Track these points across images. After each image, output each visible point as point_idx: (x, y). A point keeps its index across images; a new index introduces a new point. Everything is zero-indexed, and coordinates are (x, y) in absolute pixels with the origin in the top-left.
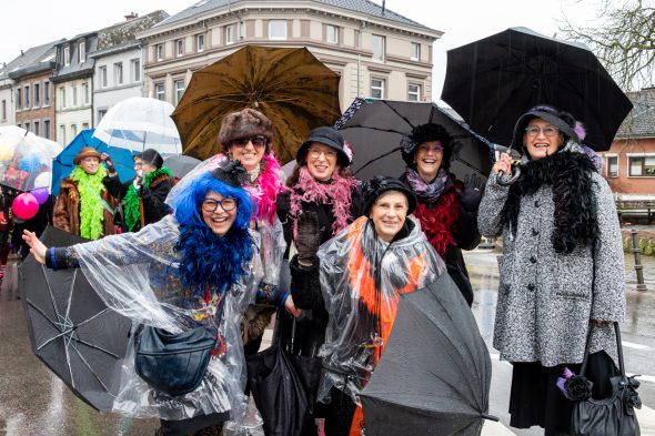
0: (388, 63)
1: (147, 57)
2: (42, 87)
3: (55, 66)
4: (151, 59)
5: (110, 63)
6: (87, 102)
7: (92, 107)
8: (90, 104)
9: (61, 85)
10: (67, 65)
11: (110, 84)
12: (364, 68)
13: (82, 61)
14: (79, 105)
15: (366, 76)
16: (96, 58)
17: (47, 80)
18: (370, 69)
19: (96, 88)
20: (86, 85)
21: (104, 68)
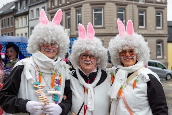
0: (147, 4)
1: (48, 5)
2: (10, 19)
3: (15, 10)
4: (49, 7)
5: (34, 9)
6: (26, 24)
7: (28, 26)
8: (27, 25)
9: (17, 18)
10: (19, 10)
11: (35, 17)
12: (135, 6)
13: (25, 8)
14: (24, 26)
15: (136, 10)
16: (30, 7)
17: (12, 16)
18: (138, 6)
19: (30, 19)
20: (26, 18)
21: (32, 11)
